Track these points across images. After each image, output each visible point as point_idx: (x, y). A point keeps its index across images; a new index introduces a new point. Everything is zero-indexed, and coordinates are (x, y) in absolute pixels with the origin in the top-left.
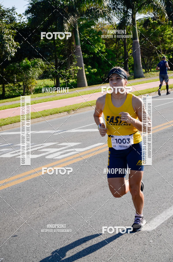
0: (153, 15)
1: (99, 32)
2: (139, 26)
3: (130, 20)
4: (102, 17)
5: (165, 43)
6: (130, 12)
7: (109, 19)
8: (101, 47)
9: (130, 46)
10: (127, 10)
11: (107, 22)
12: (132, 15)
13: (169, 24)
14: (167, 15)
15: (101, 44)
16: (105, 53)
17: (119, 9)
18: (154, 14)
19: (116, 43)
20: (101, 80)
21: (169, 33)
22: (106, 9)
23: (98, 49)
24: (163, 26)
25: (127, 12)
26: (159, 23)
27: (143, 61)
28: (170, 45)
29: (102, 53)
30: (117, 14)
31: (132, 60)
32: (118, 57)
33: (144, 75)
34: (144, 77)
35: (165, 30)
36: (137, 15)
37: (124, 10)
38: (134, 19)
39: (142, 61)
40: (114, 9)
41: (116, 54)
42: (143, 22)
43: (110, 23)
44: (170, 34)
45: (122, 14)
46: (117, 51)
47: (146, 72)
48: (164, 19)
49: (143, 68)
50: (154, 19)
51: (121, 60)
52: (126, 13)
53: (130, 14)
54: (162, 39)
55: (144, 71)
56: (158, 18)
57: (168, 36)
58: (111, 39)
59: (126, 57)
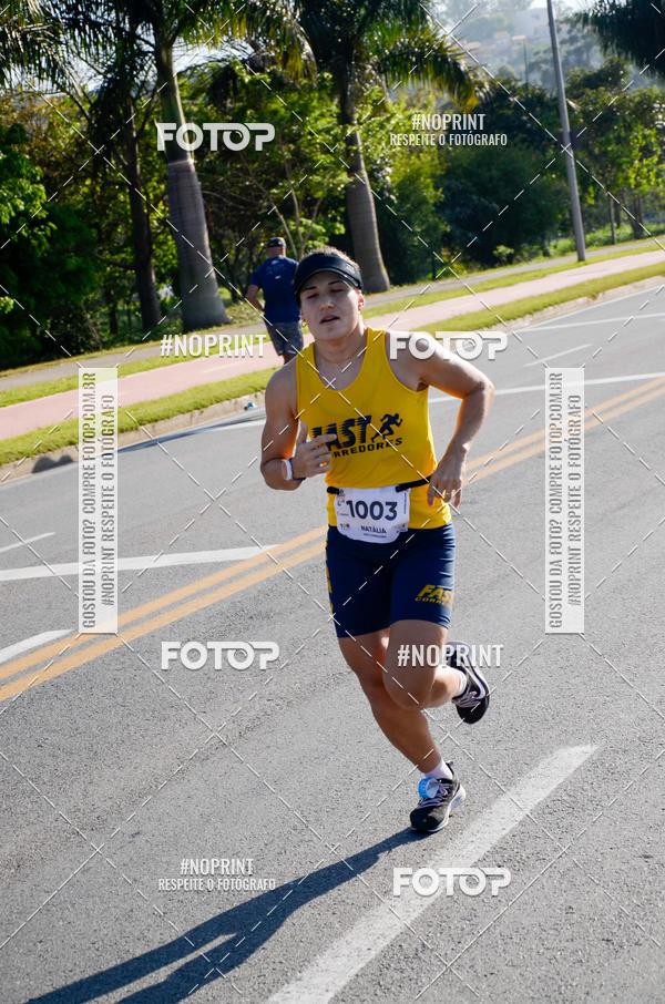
0: (250, 50)
1: (12, 130)
2: (193, 97)
3: (149, 74)
4: (20, 62)
5: (312, 171)
6: (147, 36)
7: (55, 70)
8: (29, 199)
9: (156, 187)
10: (133, 28)
11: (47, 84)
12: (157, 53)
13: (322, 86)
14: (308, 48)
15: (24, 183)
16: (44, 222)
17: (95, 25)
18: (254, 45)
19: (94, 177)
20: (37, 345)
21: (322, 124)
22: (38, 27)
23: (15, 208)
24: (294, 97)
25: (133, 37)
26: (279, 84)
27: (218, 250)
28: (334, 177)
29: (35, 223)
30: (87, 46)
31: (167, 250)
32: (106, 237)
33: (229, 313)
34: (228, 323)
35: (305, 111)
36: (177, 51)
37: (118, 31)
38: (164, 69)
39: (213, 251)
40: (73, 24)
41: (97, 226)
42: (208, 79)
43: (62, 88)
44: (328, 131)
45: (112, 50)
46: (102, 214)
47: (235, 299)
48: (300, 66)
49: (222, 283)
50: (254, 64)
51: (119, 250)
52: (127, 41)
53: (146, 48)
54: (296, 153)
55: (226, 294)
56: (273, 61)
57: (319, 138)
58: (68, 159)
59: (142, 240)
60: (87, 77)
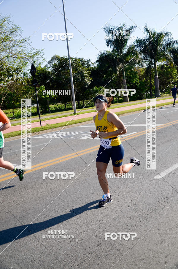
0: (166, 63)
1: (136, 72)
2: (158, 69)
3: (153, 66)
4: (137, 64)
5: (173, 78)
6: (153, 61)
7: (142, 65)
8: (137, 80)
9: (153, 79)
10: (152, 60)
11: (140, 66)
12: (154, 63)
13: (175, 68)
14: (174, 63)
15: (137, 78)
16: (139, 83)
17: (147, 59)
18: (167, 62)
19: (145, 78)
20: (137, 98)
21: (175, 72)
22: (140, 60)
23: (135, 81)
24: (172, 69)
25: (152, 61)
26: (170, 67)
27: (160, 88)
29: (138, 83)
30: (146, 62)
31: (154, 87)
32: (146, 86)
33: (161, 96)
34: (161, 97)
35: (173, 71)
36: (157, 63)
37: (150, 60)
38: (155, 65)
40: (144, 59)
41: (145, 84)
42: (161, 66)
43: (142, 67)
44: (175, 73)
45: (149, 62)
46: (146, 83)
47: (162, 94)
48: (172, 65)
49: (160, 92)
50: (166, 65)
51: (148, 87)
52: (151, 62)
53: (153, 62)
54: (171, 76)
56: (169, 64)
57: (174, 74)
58: (142, 76)
59: (151, 86)
60: (145, 66)
